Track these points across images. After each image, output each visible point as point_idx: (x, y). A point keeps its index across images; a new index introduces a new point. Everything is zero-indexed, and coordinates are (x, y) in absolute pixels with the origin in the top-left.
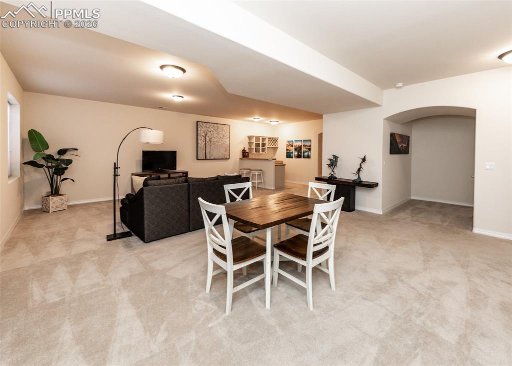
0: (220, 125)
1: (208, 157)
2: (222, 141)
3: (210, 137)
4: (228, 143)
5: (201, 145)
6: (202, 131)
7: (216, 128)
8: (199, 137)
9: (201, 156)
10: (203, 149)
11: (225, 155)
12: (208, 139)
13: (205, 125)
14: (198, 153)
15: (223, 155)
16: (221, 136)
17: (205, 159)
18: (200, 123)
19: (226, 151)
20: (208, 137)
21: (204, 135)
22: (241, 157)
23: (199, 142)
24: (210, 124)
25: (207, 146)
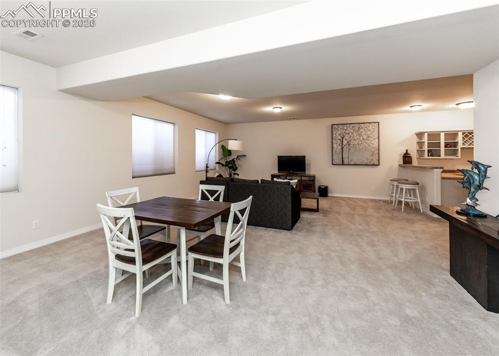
0: (363, 125)
1: (346, 161)
2: (366, 143)
3: (348, 140)
4: (376, 145)
5: (336, 148)
6: (337, 135)
7: (357, 129)
8: (334, 141)
9: (338, 160)
10: (339, 154)
11: (372, 159)
12: (345, 142)
13: (341, 127)
14: (334, 157)
15: (368, 160)
16: (365, 137)
17: (342, 164)
18: (336, 126)
19: (372, 155)
20: (346, 139)
21: (340, 138)
22: (401, 163)
23: (335, 146)
24: (348, 125)
25: (344, 149)
